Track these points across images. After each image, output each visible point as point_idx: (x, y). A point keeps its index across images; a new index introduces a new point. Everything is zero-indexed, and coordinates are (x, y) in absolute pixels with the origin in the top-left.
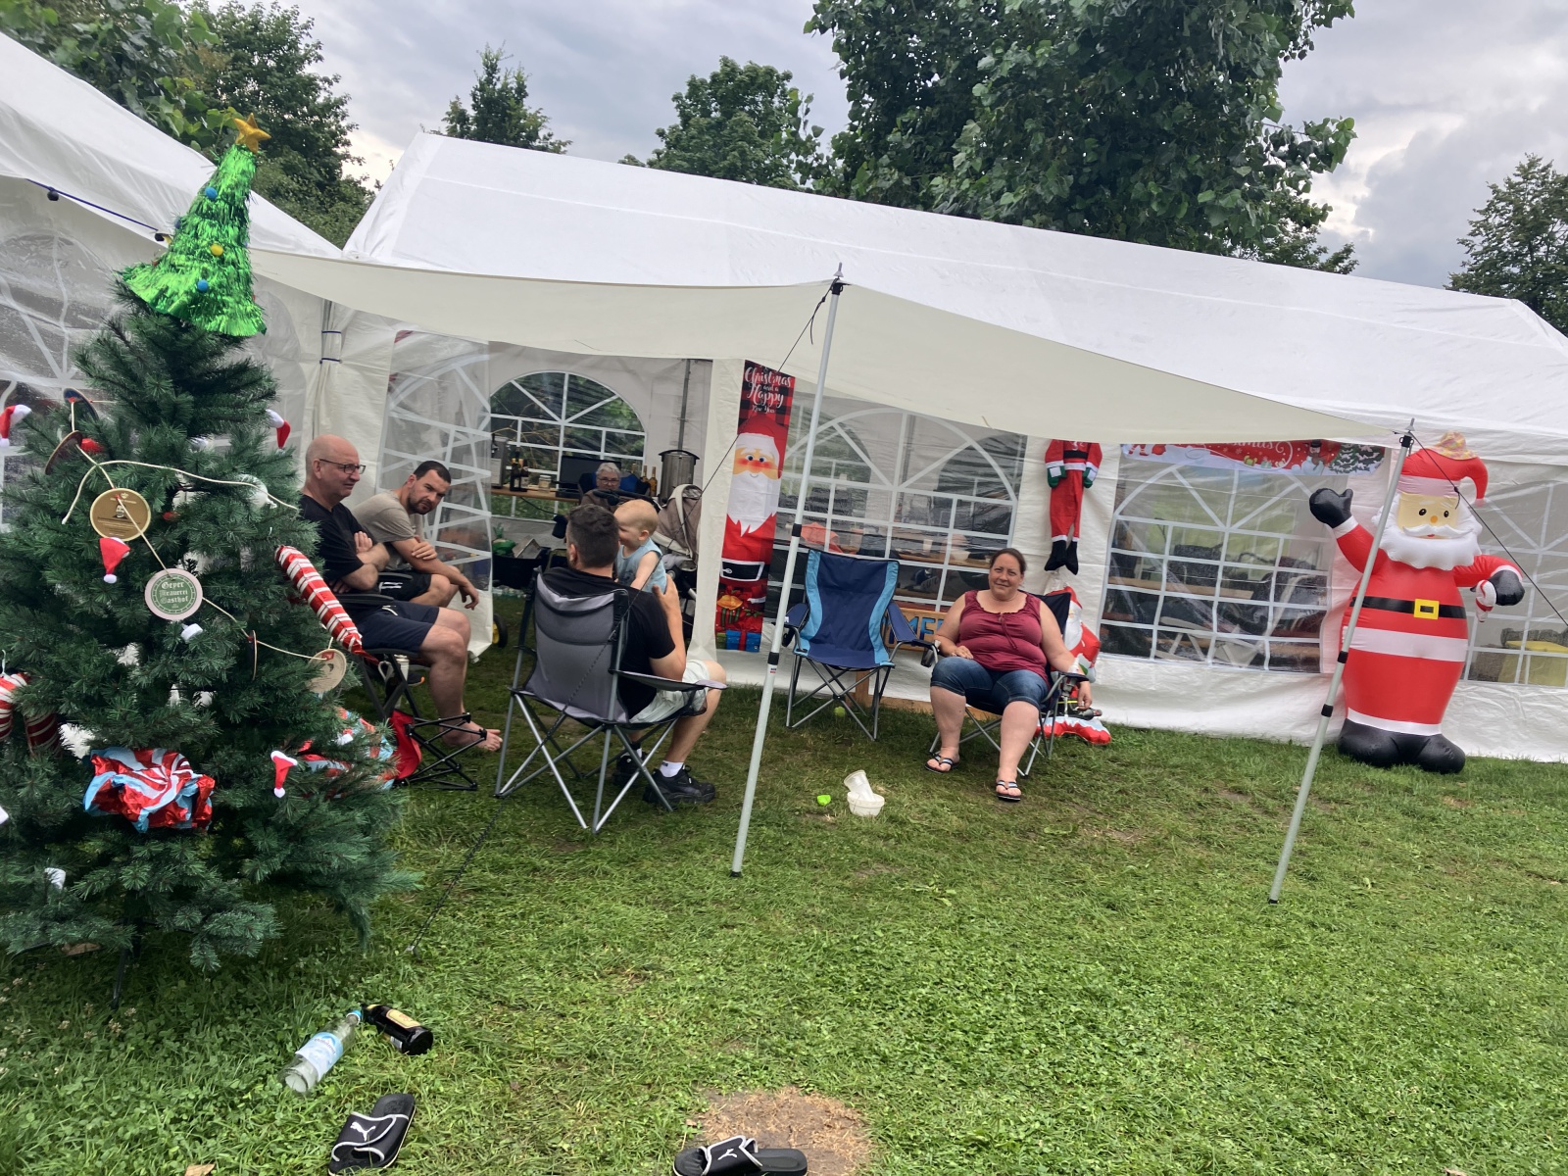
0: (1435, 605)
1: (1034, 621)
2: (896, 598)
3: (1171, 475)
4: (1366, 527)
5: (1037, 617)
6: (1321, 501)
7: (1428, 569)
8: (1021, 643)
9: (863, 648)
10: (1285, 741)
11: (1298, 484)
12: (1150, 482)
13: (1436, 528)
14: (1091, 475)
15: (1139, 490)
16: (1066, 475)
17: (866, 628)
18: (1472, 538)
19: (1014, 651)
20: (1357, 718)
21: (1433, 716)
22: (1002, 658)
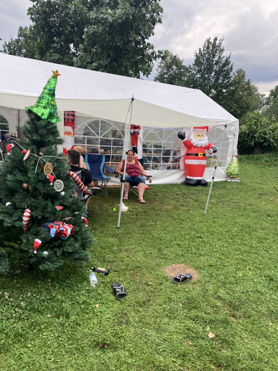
0: (202, 154)
1: (138, 165)
2: (106, 163)
3: (152, 131)
4: (189, 140)
5: (138, 164)
6: (180, 134)
7: (201, 147)
8: (137, 170)
9: (100, 175)
10: (175, 183)
11: (175, 131)
12: (149, 133)
13: (201, 139)
14: (139, 132)
15: (147, 135)
16: (134, 132)
17: (100, 170)
18: (207, 140)
19: (136, 172)
20: (189, 177)
21: (202, 176)
22: (134, 174)
